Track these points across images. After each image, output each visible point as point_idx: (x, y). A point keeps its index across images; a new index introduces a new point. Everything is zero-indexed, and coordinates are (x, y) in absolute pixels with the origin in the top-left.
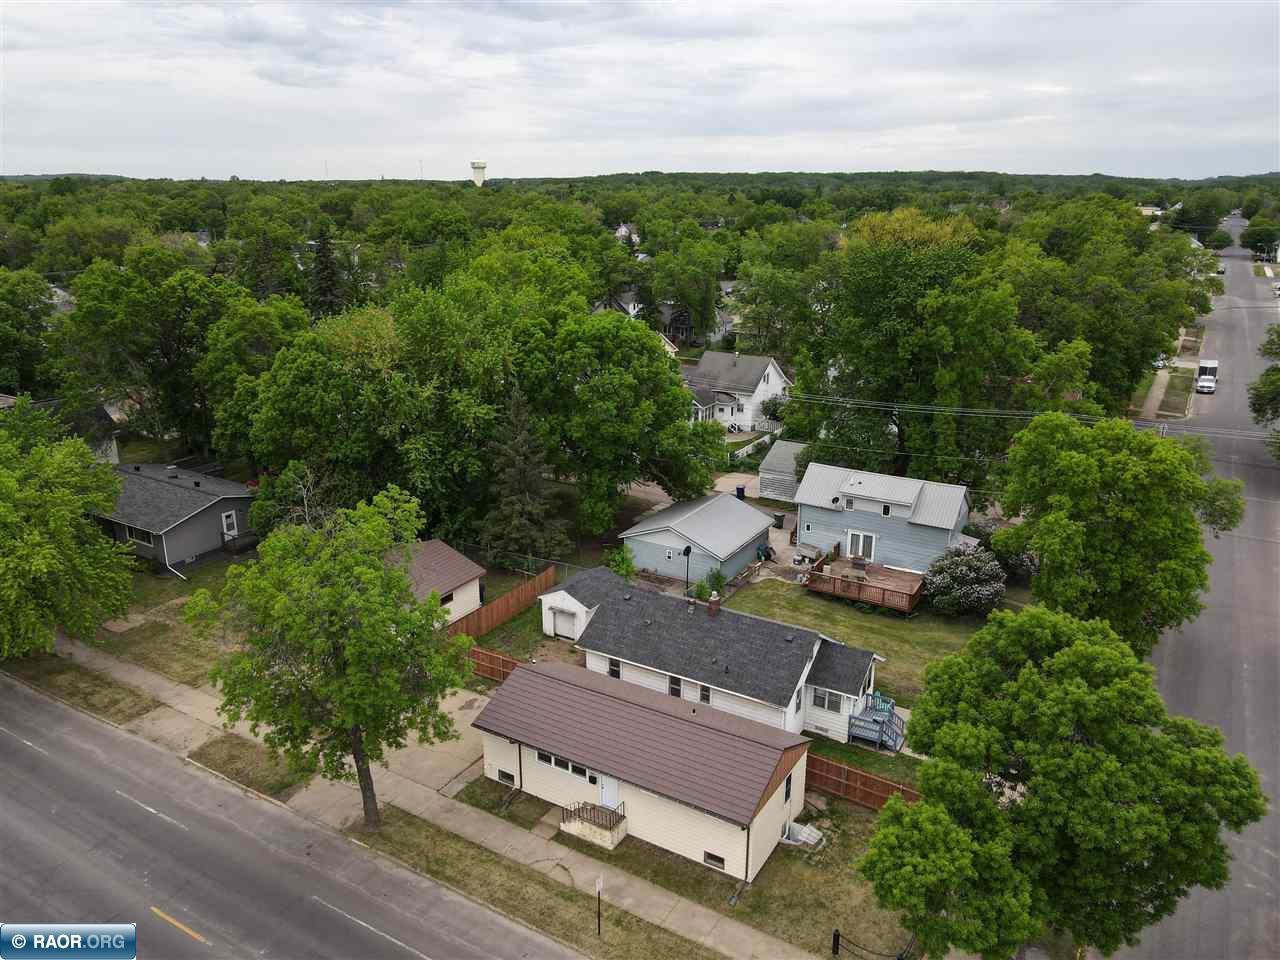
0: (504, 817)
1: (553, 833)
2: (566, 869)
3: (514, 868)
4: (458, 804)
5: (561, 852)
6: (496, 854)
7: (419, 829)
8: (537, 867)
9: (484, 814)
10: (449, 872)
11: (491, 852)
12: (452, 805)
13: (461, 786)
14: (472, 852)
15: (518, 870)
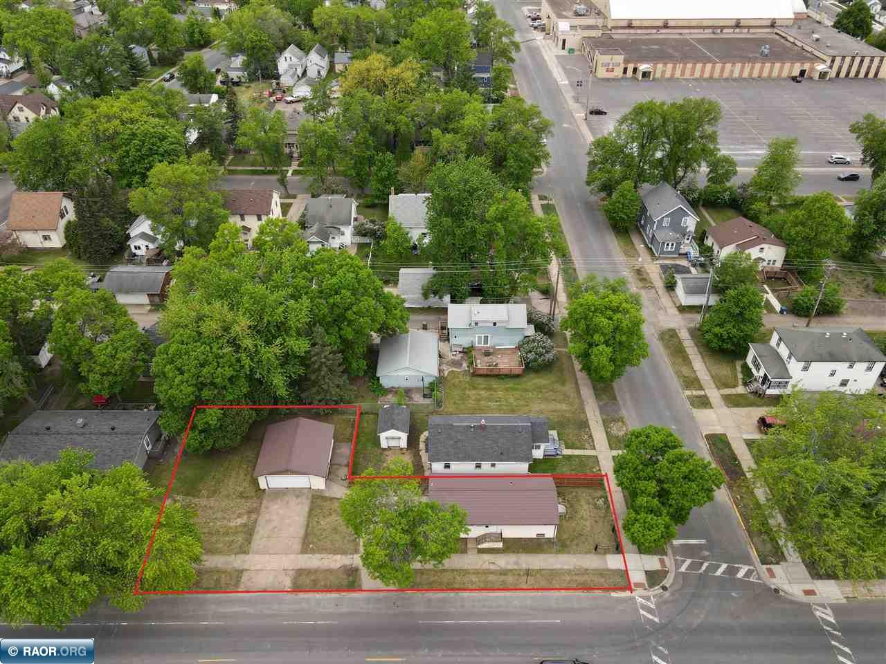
1: (476, 551)
3: (477, 572)
5: (486, 557)
8: (483, 567)
10: (456, 586)
15: (478, 573)
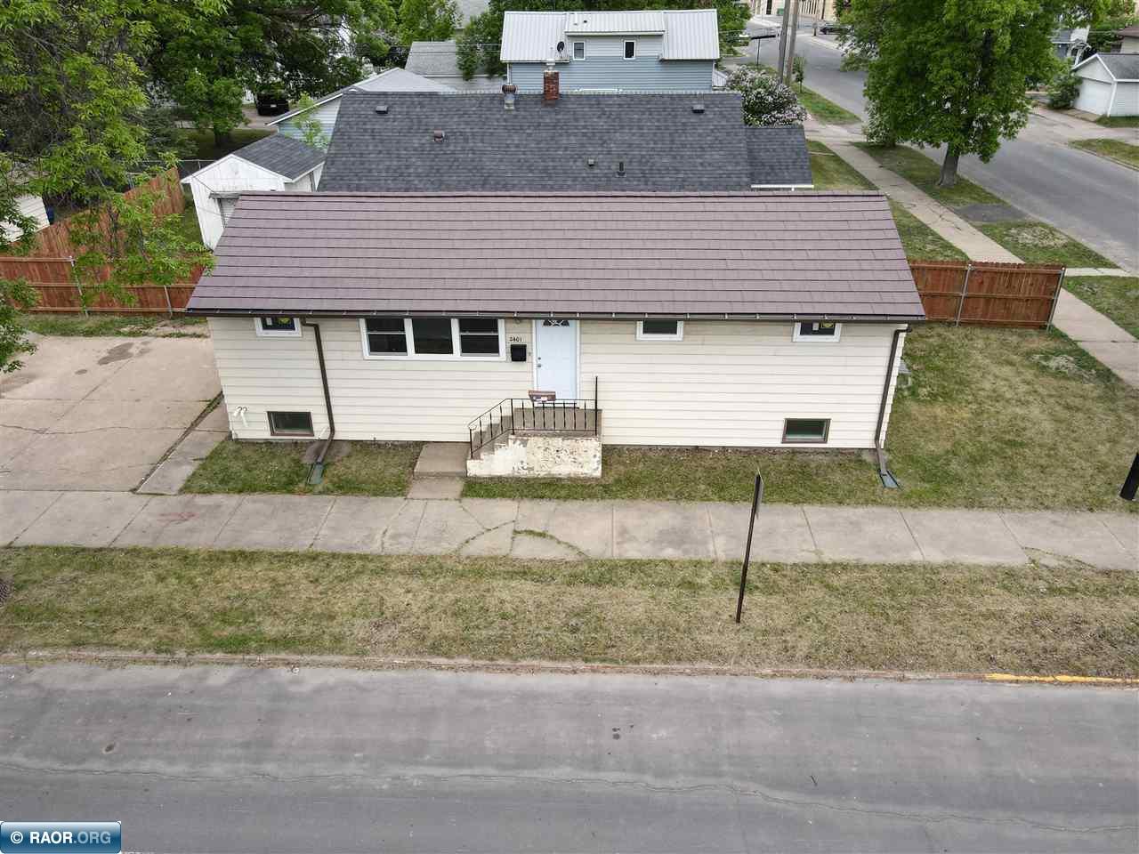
0: (326, 491)
1: (458, 486)
2: (542, 535)
3: (429, 568)
4: (202, 500)
5: (504, 510)
6: (363, 557)
7: (126, 570)
8: (473, 549)
9: (279, 499)
10: (271, 628)
11: (349, 557)
12: (187, 504)
13: (187, 470)
14: (298, 572)
